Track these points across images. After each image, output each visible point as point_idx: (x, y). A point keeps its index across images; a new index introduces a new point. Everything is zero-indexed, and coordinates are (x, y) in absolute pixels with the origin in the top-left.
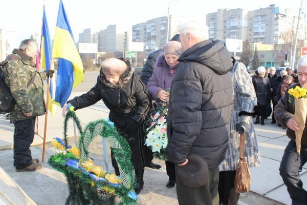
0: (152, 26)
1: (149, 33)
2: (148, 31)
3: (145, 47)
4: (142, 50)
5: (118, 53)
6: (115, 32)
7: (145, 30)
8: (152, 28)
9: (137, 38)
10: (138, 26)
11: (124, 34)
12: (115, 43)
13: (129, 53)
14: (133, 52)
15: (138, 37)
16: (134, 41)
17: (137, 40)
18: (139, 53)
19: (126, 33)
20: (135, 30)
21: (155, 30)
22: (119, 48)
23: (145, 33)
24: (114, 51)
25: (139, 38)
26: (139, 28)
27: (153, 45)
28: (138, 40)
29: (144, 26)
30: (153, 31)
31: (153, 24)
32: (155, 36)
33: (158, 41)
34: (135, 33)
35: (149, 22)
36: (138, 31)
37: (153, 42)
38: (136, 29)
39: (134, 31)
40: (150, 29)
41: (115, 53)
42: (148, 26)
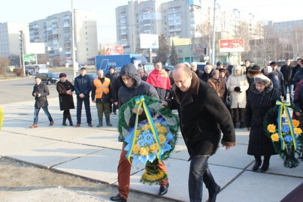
0: (53, 23)
1: (51, 31)
2: (48, 29)
3: (46, 48)
4: (43, 52)
5: (13, 57)
6: (7, 31)
7: (45, 27)
8: (54, 26)
9: (35, 38)
10: (35, 23)
11: (20, 33)
12: (8, 45)
13: (27, 56)
14: (32, 55)
15: (37, 36)
16: (32, 41)
17: (35, 41)
18: (39, 56)
19: (21, 32)
20: (33, 29)
21: (57, 28)
22: (14, 51)
23: (46, 32)
24: (7, 56)
25: (38, 38)
26: (37, 26)
27: (56, 45)
28: (38, 40)
29: (44, 23)
30: (54, 28)
31: (54, 21)
32: (57, 35)
33: (62, 40)
34: (33, 32)
35: (49, 18)
36: (37, 29)
37: (55, 42)
38: (33, 27)
39: (31, 30)
40: (51, 26)
41: (9, 57)
42: (49, 23)
